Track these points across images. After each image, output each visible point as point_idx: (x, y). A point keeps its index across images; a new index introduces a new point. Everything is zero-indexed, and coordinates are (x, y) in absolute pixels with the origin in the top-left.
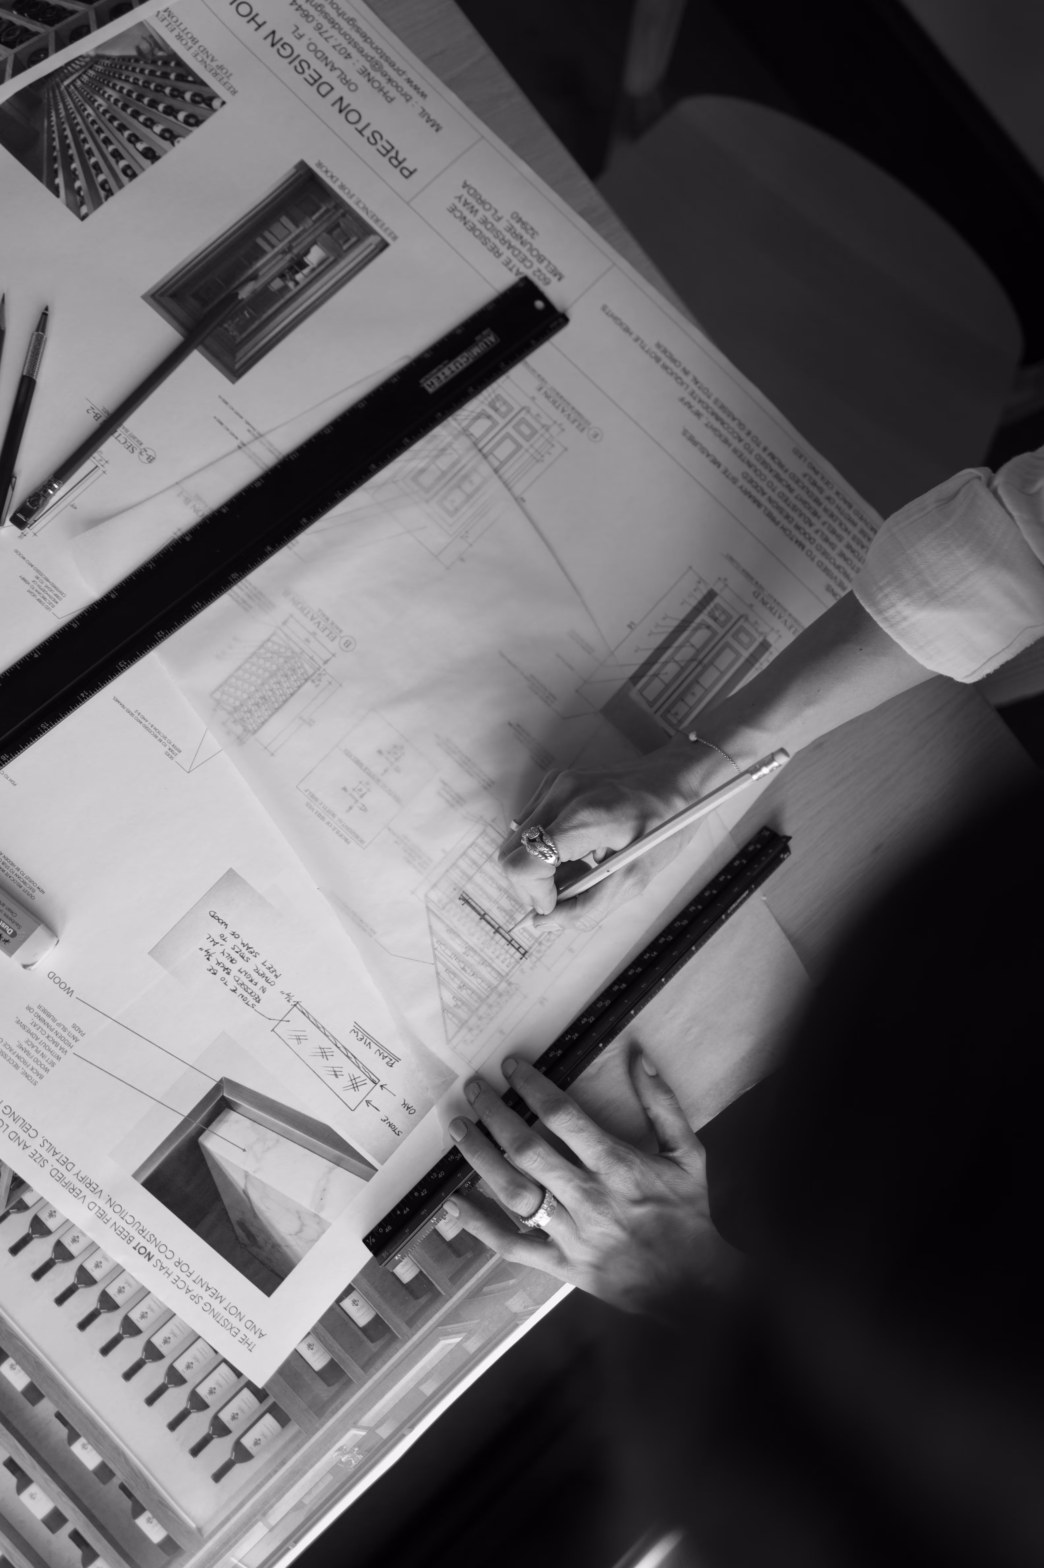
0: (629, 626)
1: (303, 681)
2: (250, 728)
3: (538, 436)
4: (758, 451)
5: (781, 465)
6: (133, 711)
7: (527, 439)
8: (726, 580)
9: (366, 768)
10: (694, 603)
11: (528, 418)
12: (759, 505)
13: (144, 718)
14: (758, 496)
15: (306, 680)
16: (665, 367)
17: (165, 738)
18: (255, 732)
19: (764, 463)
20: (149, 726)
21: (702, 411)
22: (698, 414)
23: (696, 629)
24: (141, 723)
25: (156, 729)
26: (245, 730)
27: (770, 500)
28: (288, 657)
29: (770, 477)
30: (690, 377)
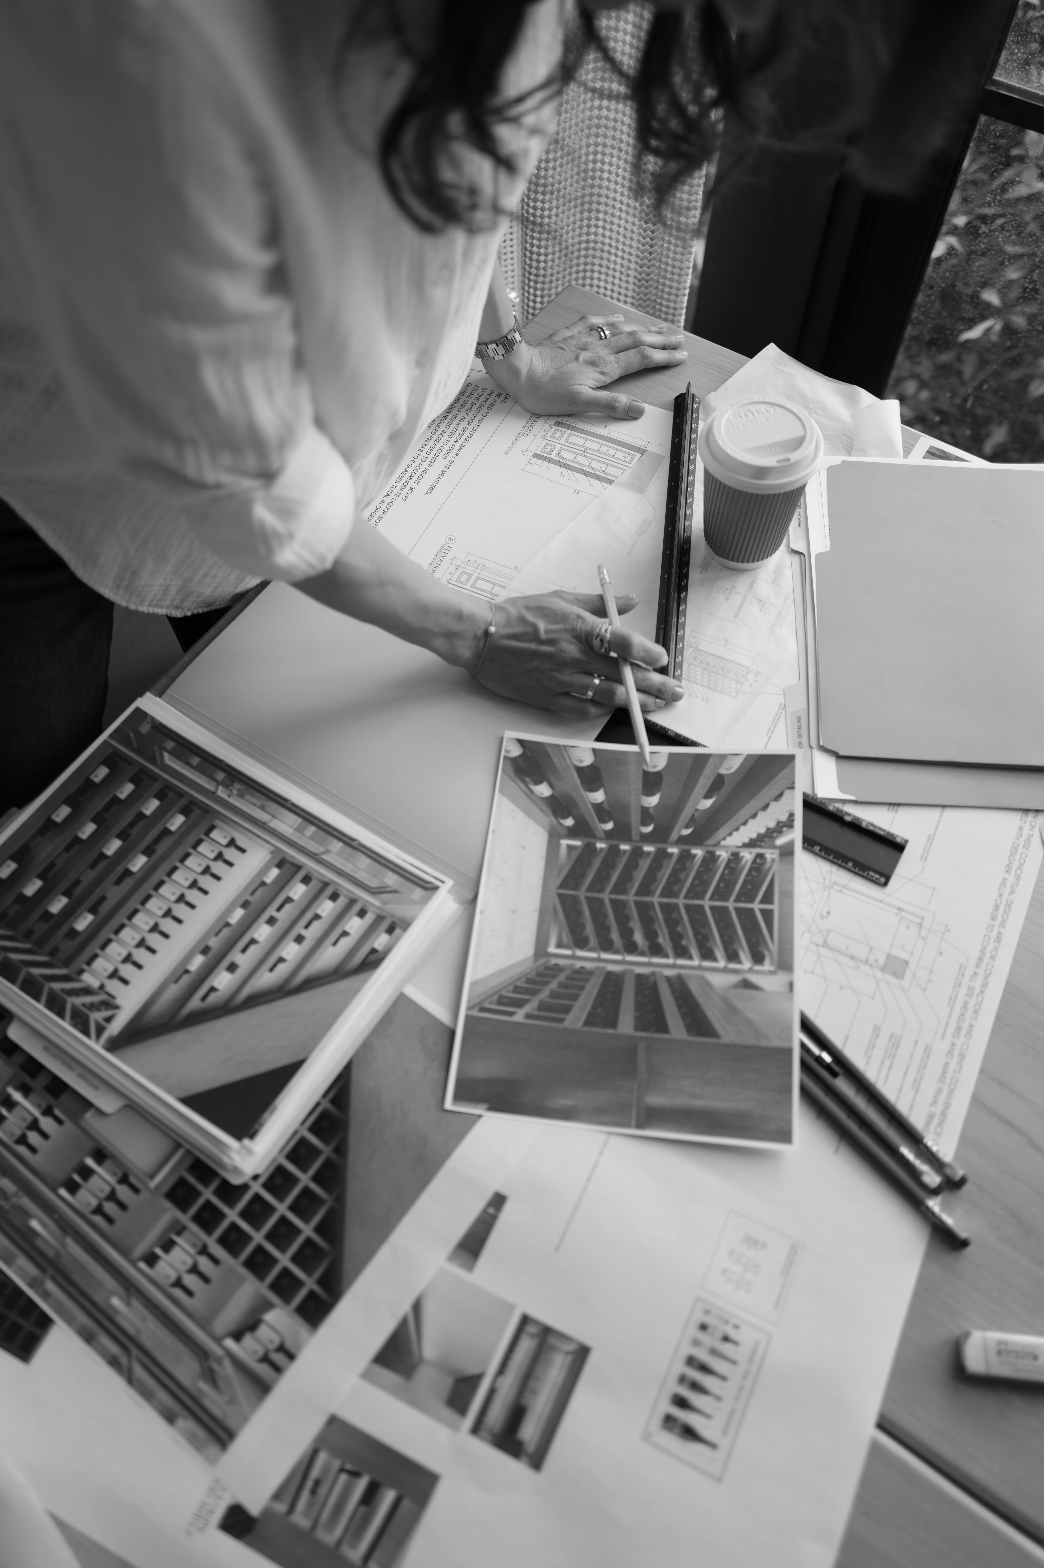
0: (578, 493)
1: (701, 652)
2: (746, 671)
3: (465, 570)
4: (423, 454)
5: (428, 440)
6: (768, 737)
7: (470, 576)
8: (523, 451)
9: (741, 603)
10: (545, 463)
11: (455, 578)
12: (461, 447)
13: (770, 729)
14: (456, 449)
15: (699, 650)
16: (384, 513)
17: (776, 715)
18: (747, 667)
19: (431, 449)
20: (773, 725)
21: (408, 487)
22: (411, 489)
23: (564, 459)
24: (773, 731)
25: (773, 721)
26: (749, 672)
27: (457, 441)
28: (688, 664)
29: (440, 444)
30: (385, 499)
